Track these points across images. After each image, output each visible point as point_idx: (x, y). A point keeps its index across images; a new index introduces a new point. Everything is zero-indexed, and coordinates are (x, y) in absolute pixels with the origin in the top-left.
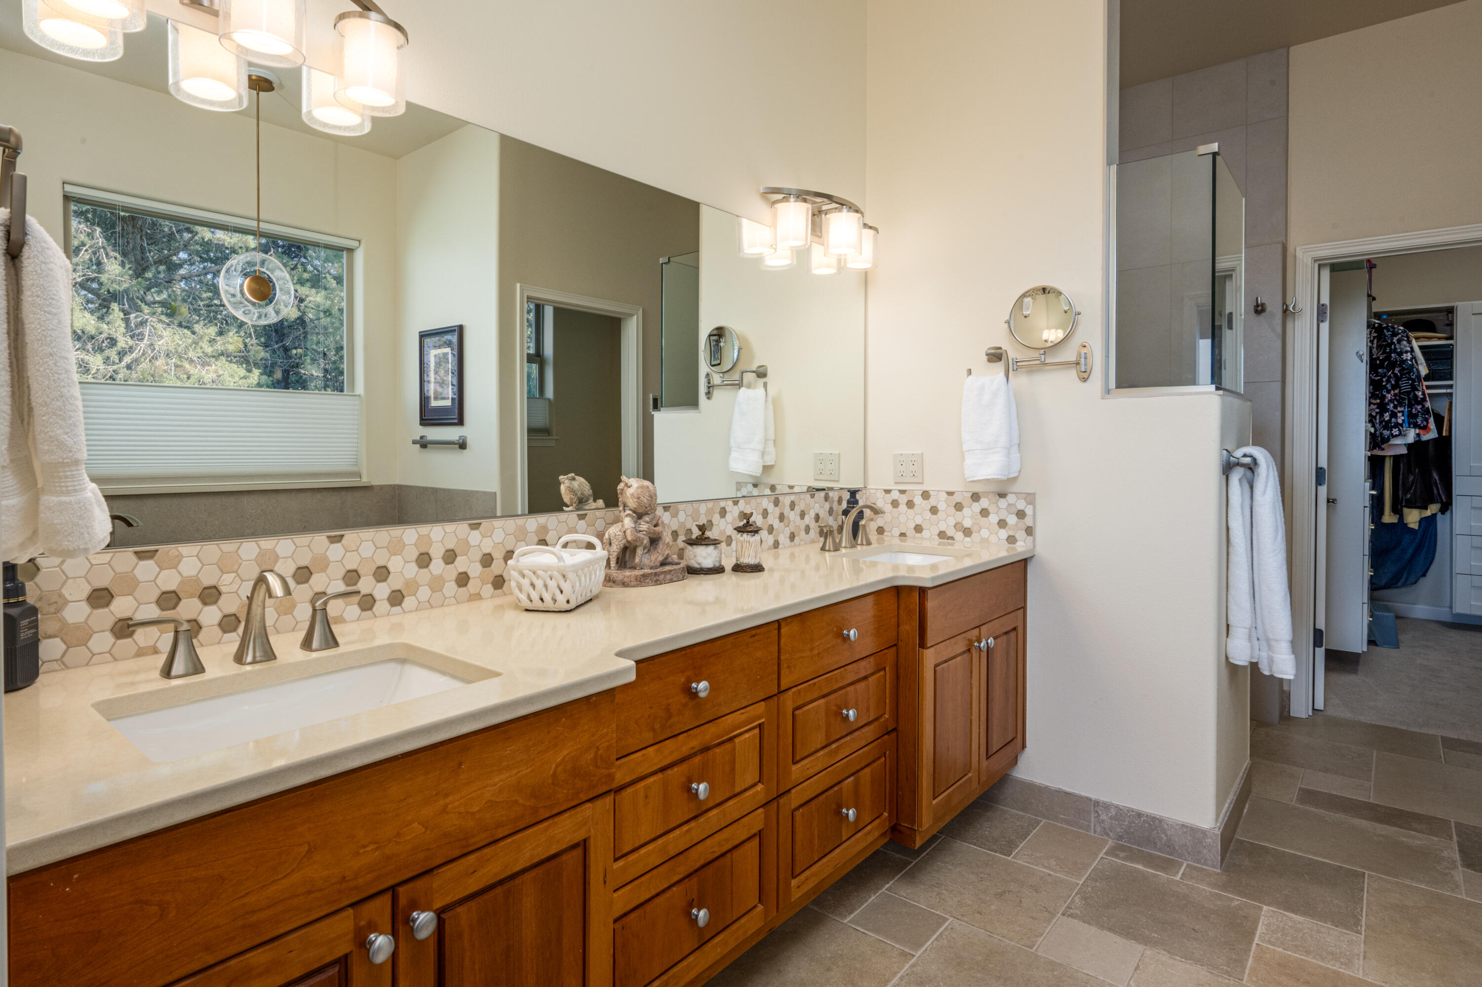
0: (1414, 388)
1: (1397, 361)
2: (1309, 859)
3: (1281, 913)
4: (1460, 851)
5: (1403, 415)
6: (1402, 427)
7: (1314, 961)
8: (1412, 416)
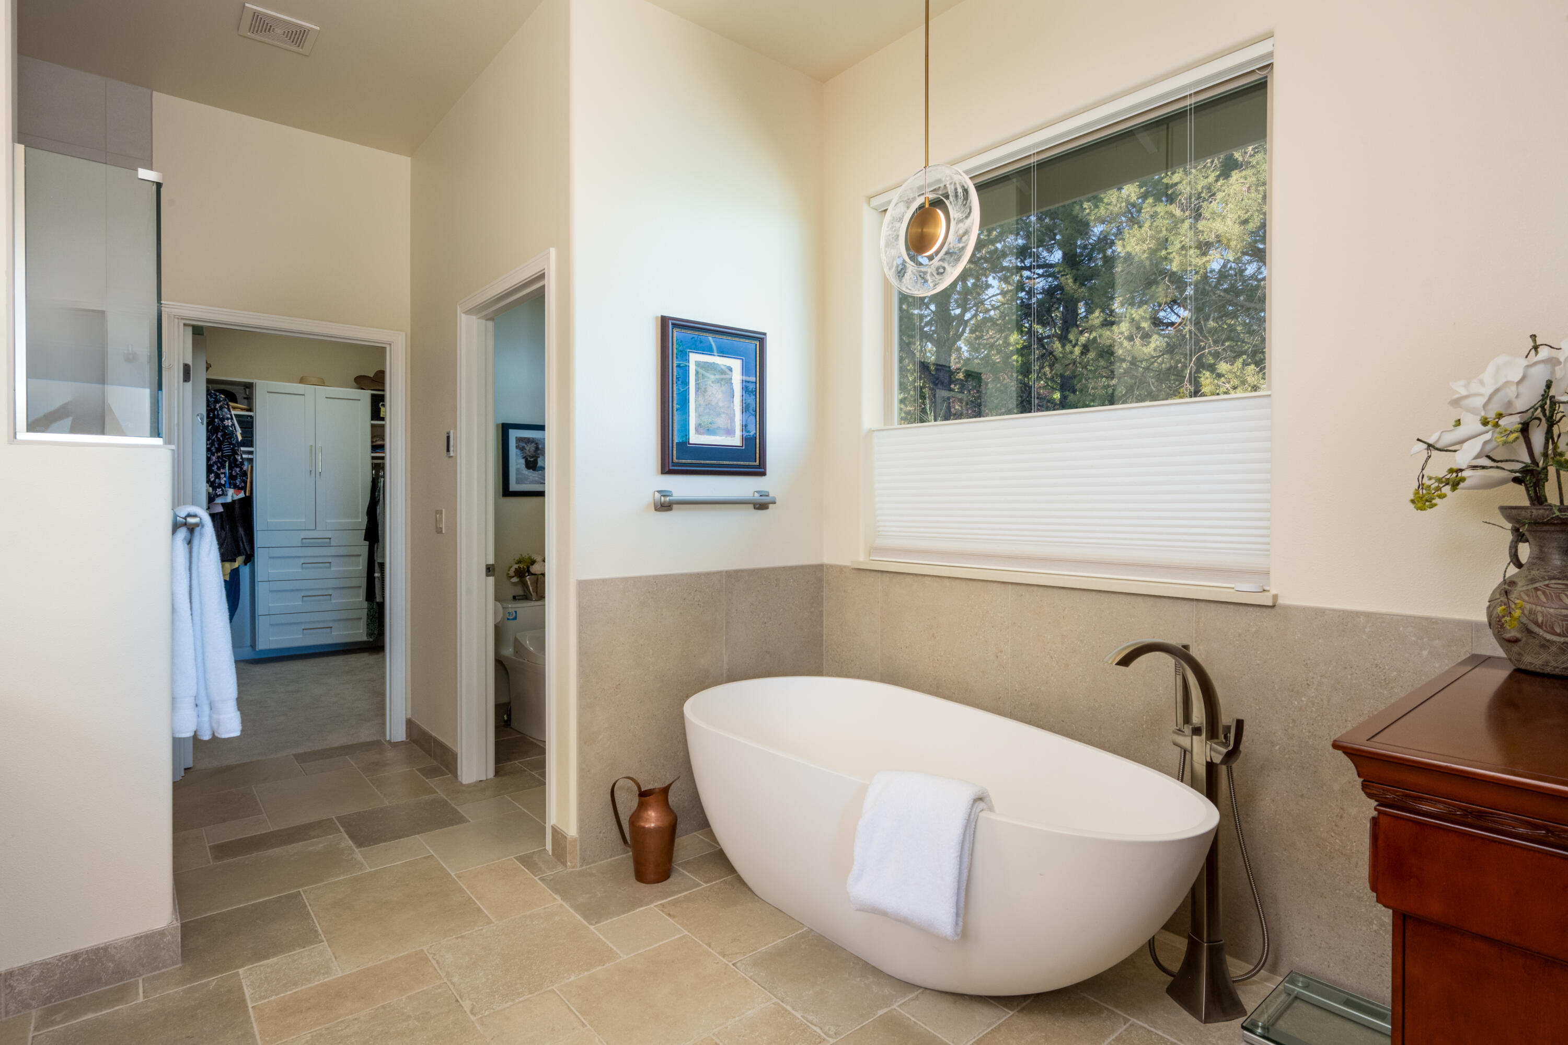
0: (235, 453)
1: (219, 426)
2: (252, 905)
3: (257, 966)
4: (349, 837)
5: (225, 477)
6: (225, 487)
7: (304, 987)
8: (232, 478)
